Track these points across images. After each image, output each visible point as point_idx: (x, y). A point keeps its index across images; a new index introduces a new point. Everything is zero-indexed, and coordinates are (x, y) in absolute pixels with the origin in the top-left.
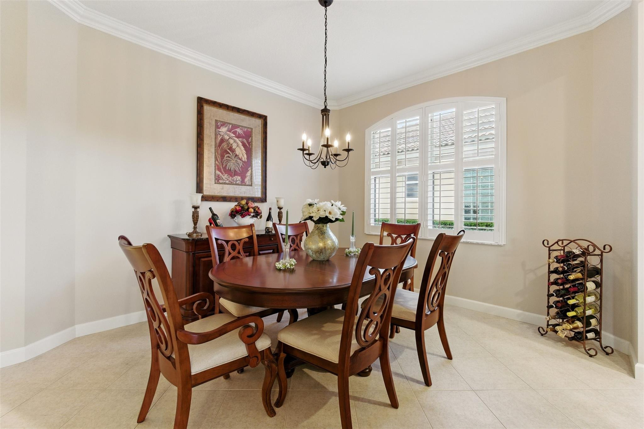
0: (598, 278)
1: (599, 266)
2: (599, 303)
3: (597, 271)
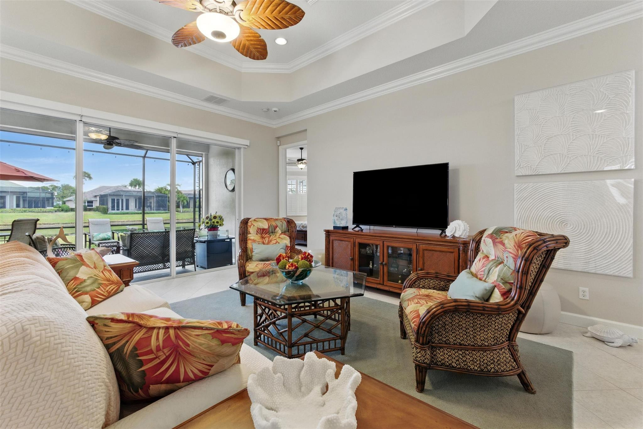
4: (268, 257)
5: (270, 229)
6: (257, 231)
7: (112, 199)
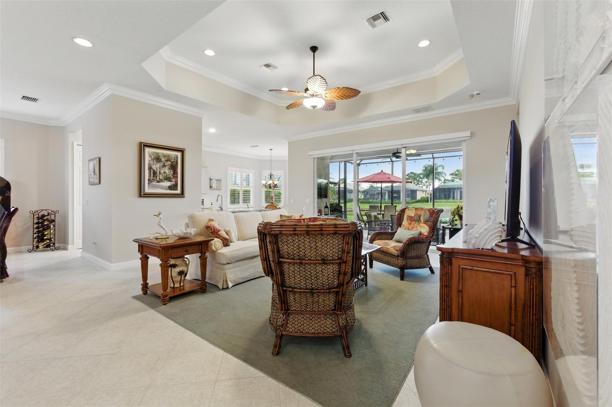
0: (54, 223)
1: (54, 219)
2: (54, 232)
3: (54, 221)
4: (400, 240)
5: (416, 218)
6: (407, 218)
7: (444, 194)
